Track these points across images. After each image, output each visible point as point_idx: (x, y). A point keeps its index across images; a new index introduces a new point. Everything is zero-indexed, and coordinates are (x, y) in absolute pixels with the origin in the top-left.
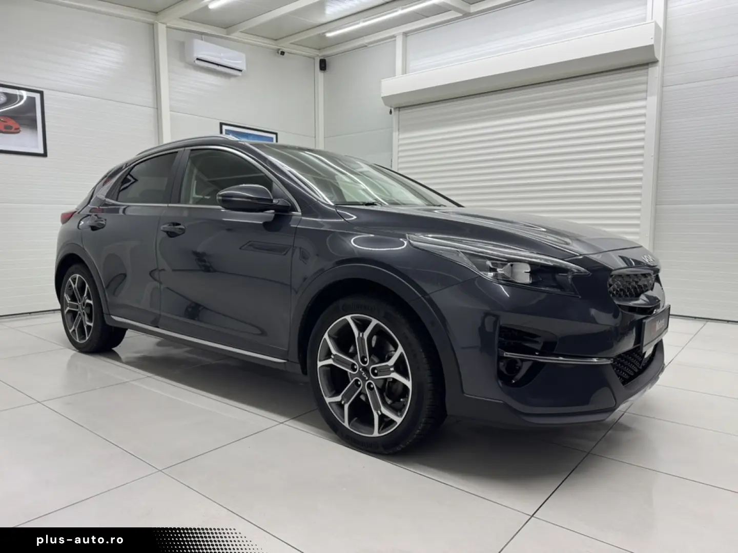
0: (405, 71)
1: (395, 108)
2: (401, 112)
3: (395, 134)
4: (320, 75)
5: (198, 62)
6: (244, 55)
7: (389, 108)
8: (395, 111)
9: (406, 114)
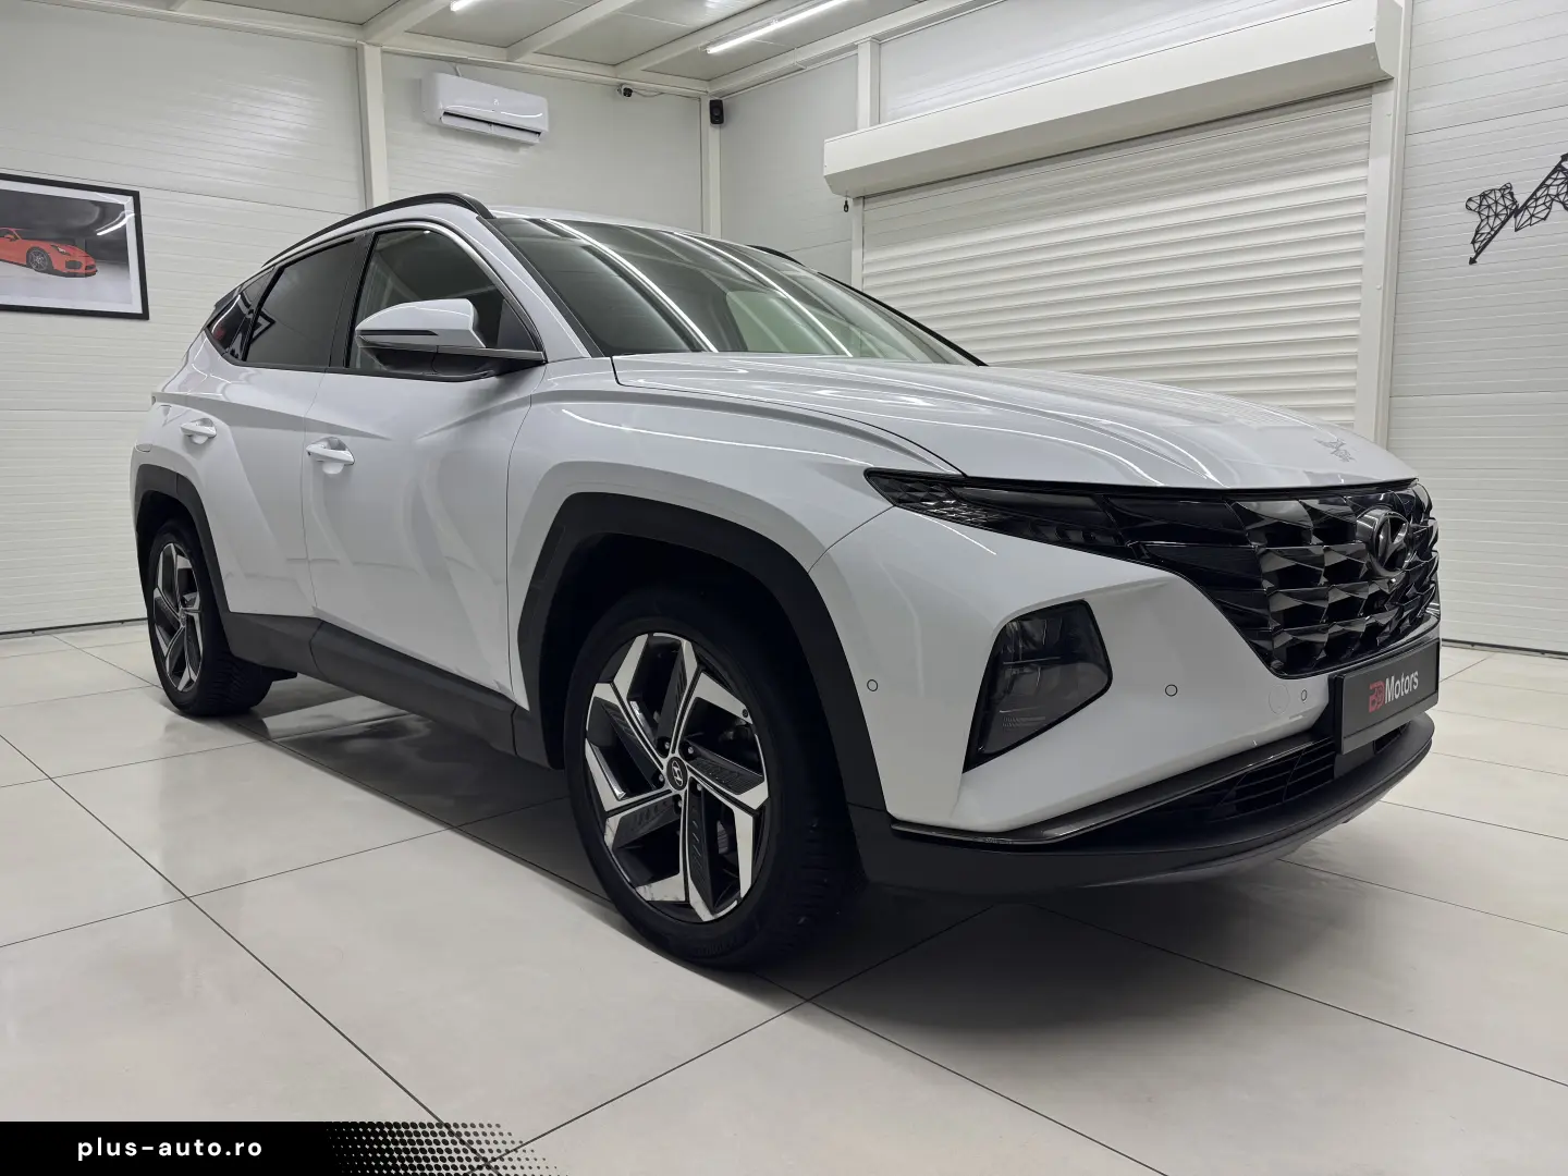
0: (877, 118)
1: (857, 199)
2: (867, 207)
3: (856, 254)
4: (713, 134)
5: (448, 121)
6: (544, 100)
7: (844, 199)
8: (856, 204)
9: (879, 211)
